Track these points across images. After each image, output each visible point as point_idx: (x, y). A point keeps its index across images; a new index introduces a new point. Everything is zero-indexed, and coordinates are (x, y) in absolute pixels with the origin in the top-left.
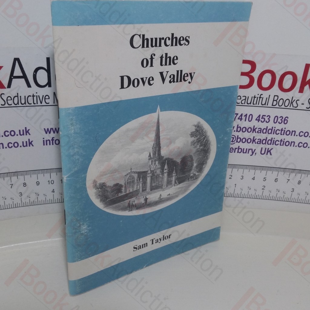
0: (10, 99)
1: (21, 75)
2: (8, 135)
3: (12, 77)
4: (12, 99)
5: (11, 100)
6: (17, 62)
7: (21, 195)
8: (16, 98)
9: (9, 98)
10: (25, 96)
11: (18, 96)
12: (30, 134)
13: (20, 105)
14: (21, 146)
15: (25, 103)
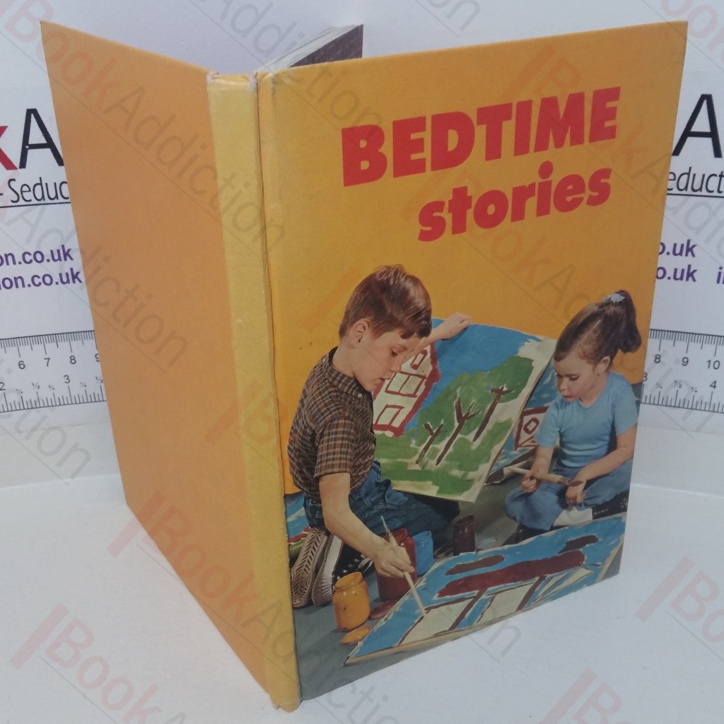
0: (27, 189)
1: (43, 141)
2: (31, 261)
3: (27, 147)
4: (32, 190)
5: (30, 191)
6: (32, 116)
7: (67, 381)
8: (38, 187)
9: (25, 188)
10: (55, 184)
11: (41, 184)
12: (72, 259)
13: (47, 200)
14: (57, 283)
15: (57, 197)
